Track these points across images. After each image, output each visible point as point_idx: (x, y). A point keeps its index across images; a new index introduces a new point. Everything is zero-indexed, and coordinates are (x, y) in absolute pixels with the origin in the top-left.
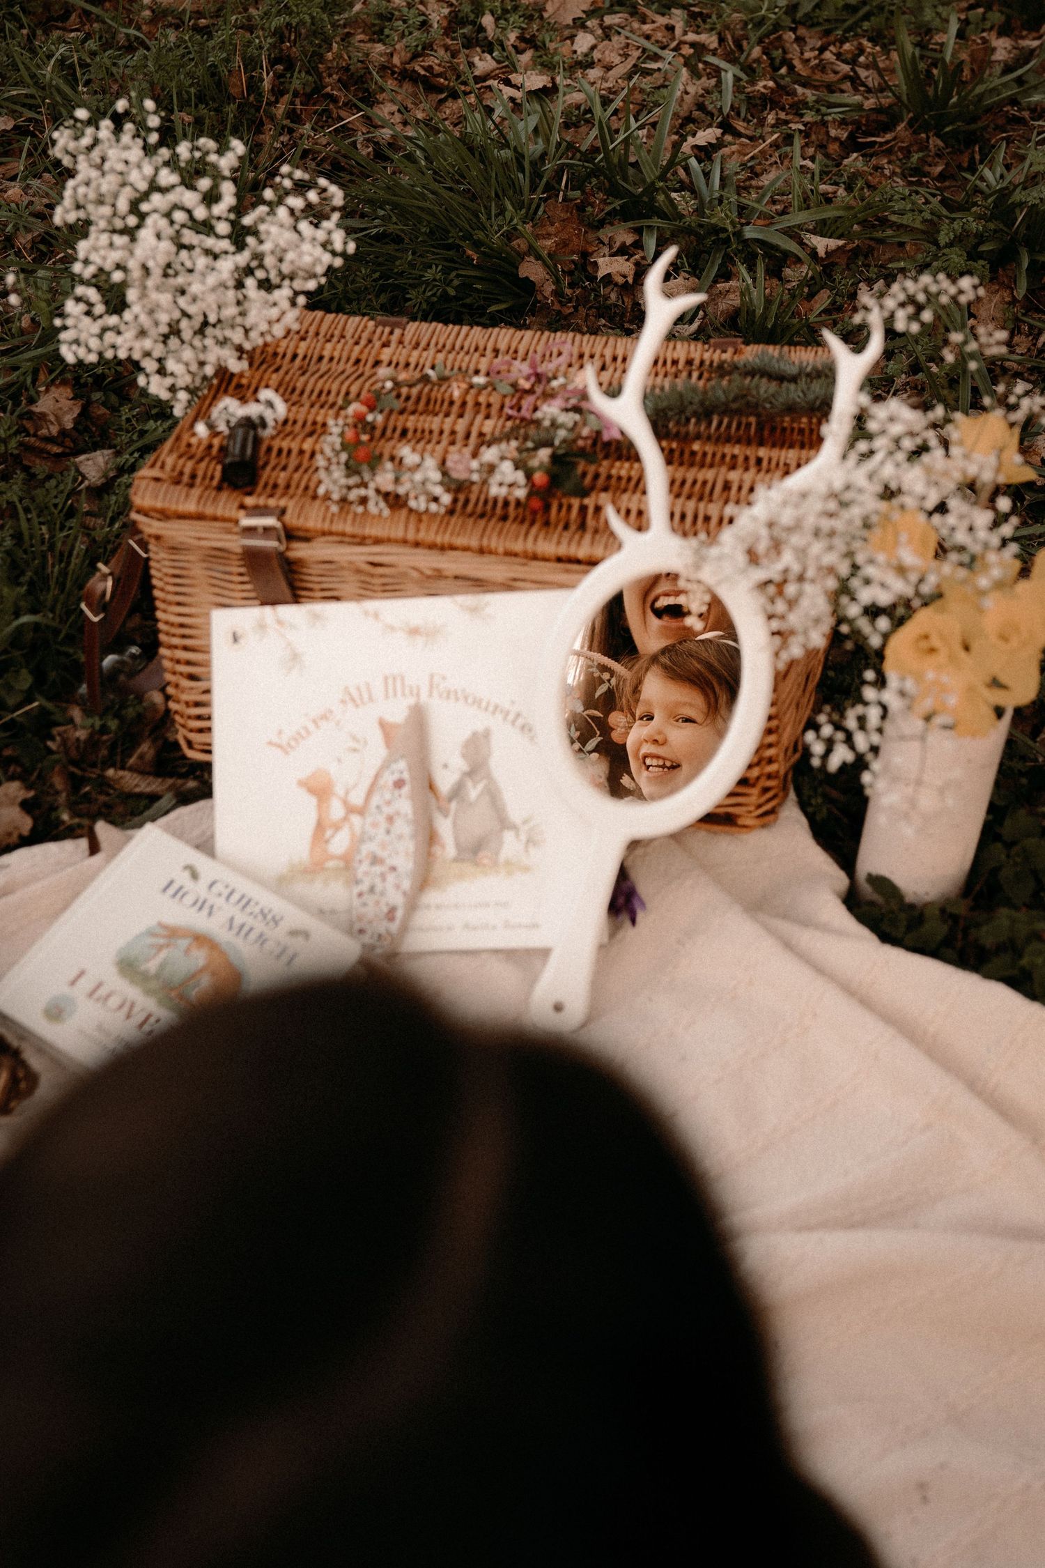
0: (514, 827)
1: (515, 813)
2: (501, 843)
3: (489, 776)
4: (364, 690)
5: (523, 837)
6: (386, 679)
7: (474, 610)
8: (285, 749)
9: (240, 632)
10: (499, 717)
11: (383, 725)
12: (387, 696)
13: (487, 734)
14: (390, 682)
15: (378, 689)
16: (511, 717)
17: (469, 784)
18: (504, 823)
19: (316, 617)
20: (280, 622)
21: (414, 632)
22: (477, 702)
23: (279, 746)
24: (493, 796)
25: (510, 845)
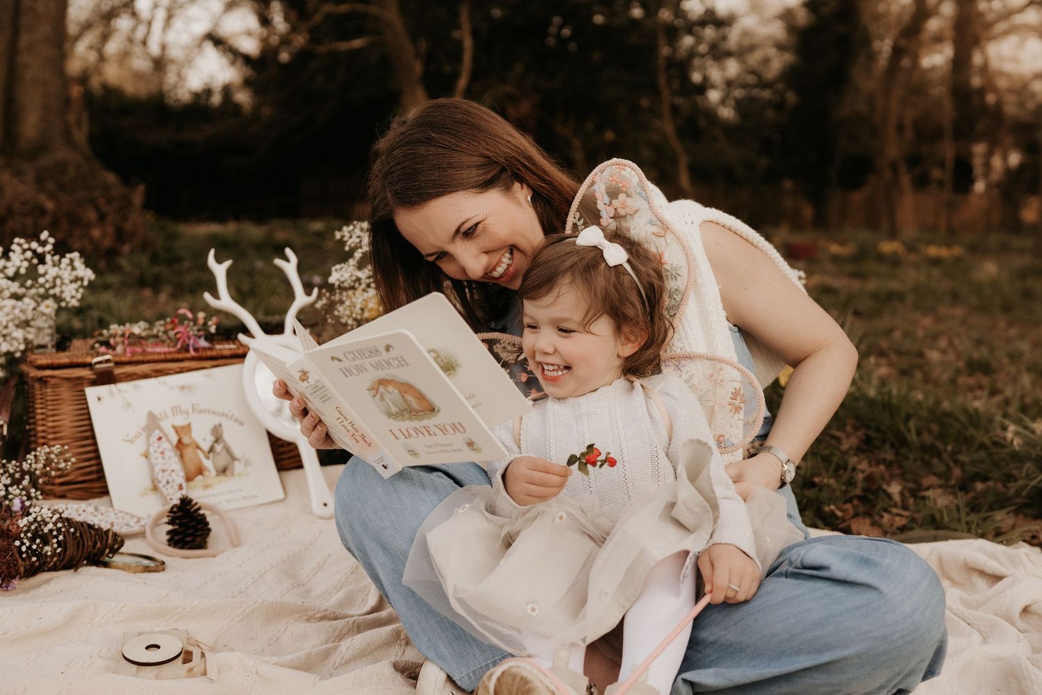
0: (238, 459)
1: (237, 454)
2: (233, 467)
3: (224, 442)
4: (163, 414)
5: (243, 462)
6: (172, 409)
7: (208, 376)
8: (132, 442)
9: (100, 397)
10: (224, 417)
11: (174, 427)
12: (174, 415)
13: (220, 425)
14: (175, 410)
15: (169, 413)
16: (230, 416)
17: (216, 445)
18: (233, 458)
19: (136, 387)
20: (119, 390)
21: (183, 388)
22: (214, 413)
23: (129, 441)
24: (227, 450)
25: (238, 466)
